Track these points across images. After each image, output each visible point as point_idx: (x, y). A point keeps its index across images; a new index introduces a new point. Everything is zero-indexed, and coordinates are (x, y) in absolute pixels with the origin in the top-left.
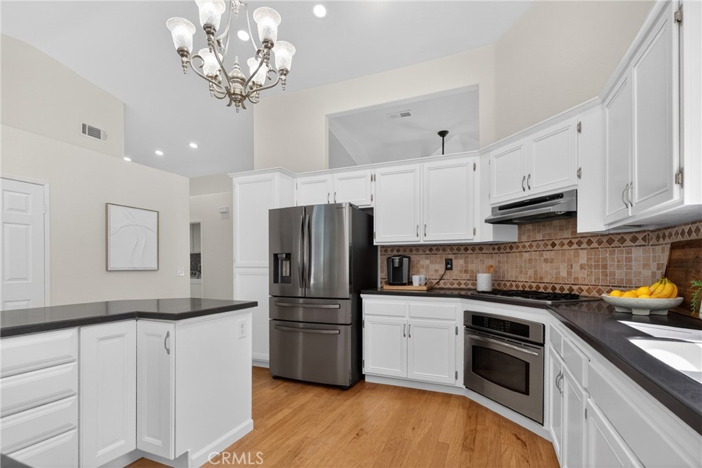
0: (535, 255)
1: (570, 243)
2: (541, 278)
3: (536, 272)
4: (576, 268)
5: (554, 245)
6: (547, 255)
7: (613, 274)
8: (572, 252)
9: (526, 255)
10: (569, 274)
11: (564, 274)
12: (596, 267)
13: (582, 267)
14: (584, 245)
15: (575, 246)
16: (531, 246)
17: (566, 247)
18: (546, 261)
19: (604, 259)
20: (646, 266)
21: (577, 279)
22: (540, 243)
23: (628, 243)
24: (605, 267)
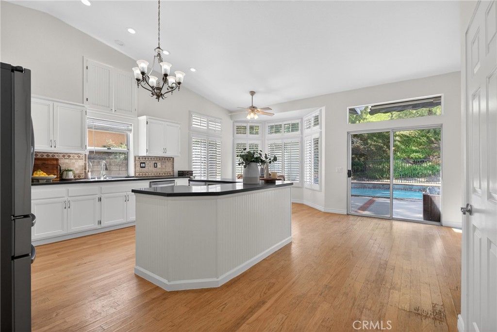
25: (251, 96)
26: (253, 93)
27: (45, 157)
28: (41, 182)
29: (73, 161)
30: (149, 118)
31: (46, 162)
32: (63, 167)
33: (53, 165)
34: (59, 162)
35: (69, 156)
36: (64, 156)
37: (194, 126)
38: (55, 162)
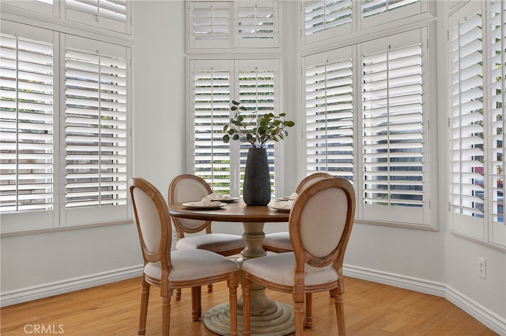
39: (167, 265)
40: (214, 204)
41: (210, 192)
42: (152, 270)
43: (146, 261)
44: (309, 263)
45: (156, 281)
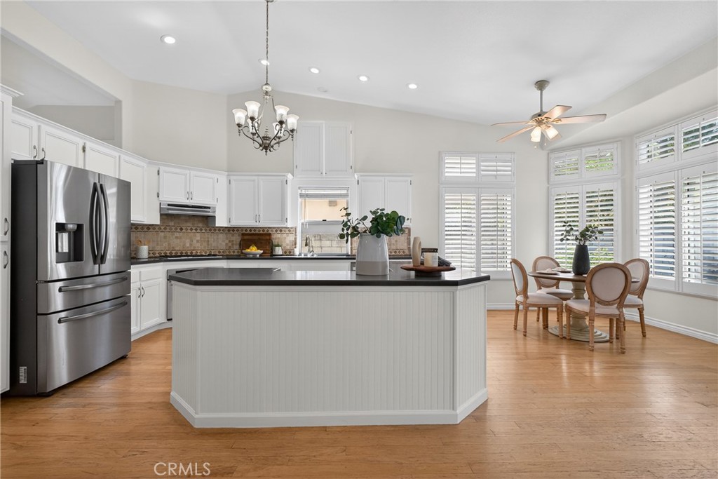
0: (168, 235)
1: (191, 229)
2: (173, 247)
3: (169, 244)
4: (195, 241)
5: (181, 229)
6: (177, 234)
7: (212, 244)
8: (192, 234)
9: (162, 234)
10: (191, 245)
11: (188, 245)
12: (204, 241)
13: (198, 241)
14: (198, 231)
15: (194, 231)
16: (165, 229)
17: (189, 231)
18: (177, 238)
19: (208, 238)
20: (223, 241)
21: (195, 247)
22: (173, 228)
23: (217, 231)
24: (208, 241)
25: (539, 92)
26: (541, 85)
27: (261, 232)
28: (248, 256)
29: (285, 235)
30: (361, 176)
31: (261, 237)
32: (275, 242)
33: (267, 240)
34: (272, 237)
35: (281, 231)
36: (276, 231)
37: (446, 174)
38: (268, 238)
39: (526, 297)
40: (554, 272)
41: (559, 266)
42: (520, 298)
43: (517, 295)
44: (598, 302)
45: (521, 303)
